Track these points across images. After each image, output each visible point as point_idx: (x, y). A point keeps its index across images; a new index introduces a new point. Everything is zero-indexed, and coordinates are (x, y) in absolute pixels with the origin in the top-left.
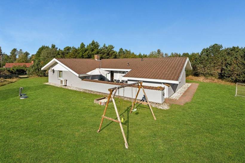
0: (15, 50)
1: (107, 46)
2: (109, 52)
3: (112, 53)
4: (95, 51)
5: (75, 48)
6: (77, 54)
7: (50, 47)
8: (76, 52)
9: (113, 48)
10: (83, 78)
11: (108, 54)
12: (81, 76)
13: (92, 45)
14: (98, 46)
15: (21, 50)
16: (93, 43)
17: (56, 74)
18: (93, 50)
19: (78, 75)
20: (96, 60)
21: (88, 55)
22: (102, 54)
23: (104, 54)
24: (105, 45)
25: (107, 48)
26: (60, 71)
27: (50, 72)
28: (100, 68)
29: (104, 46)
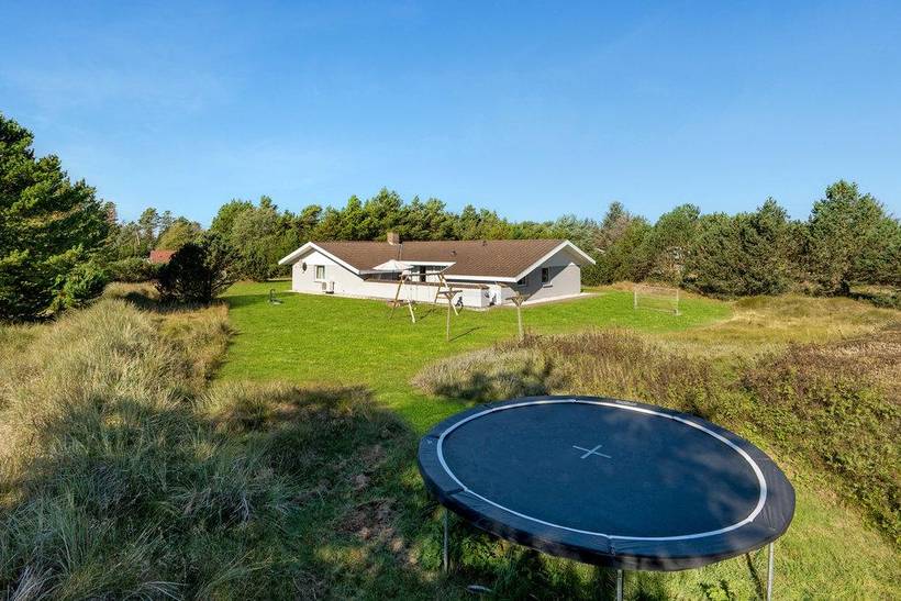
0: (151, 213)
1: (424, 201)
2: (431, 218)
3: (438, 223)
4: (389, 219)
5: (334, 212)
6: (338, 226)
7: (257, 204)
8: (338, 220)
9: (443, 206)
10: (366, 277)
11: (427, 226)
12: (363, 272)
13: (381, 202)
14: (398, 203)
15: (168, 212)
16: (383, 197)
17: (311, 270)
18: (382, 216)
19: (357, 272)
20: (391, 243)
21: (370, 229)
22: (408, 226)
23: (414, 225)
24: (417, 199)
25: (422, 208)
26: (319, 267)
27: (297, 268)
28: (398, 260)
29: (415, 204)
